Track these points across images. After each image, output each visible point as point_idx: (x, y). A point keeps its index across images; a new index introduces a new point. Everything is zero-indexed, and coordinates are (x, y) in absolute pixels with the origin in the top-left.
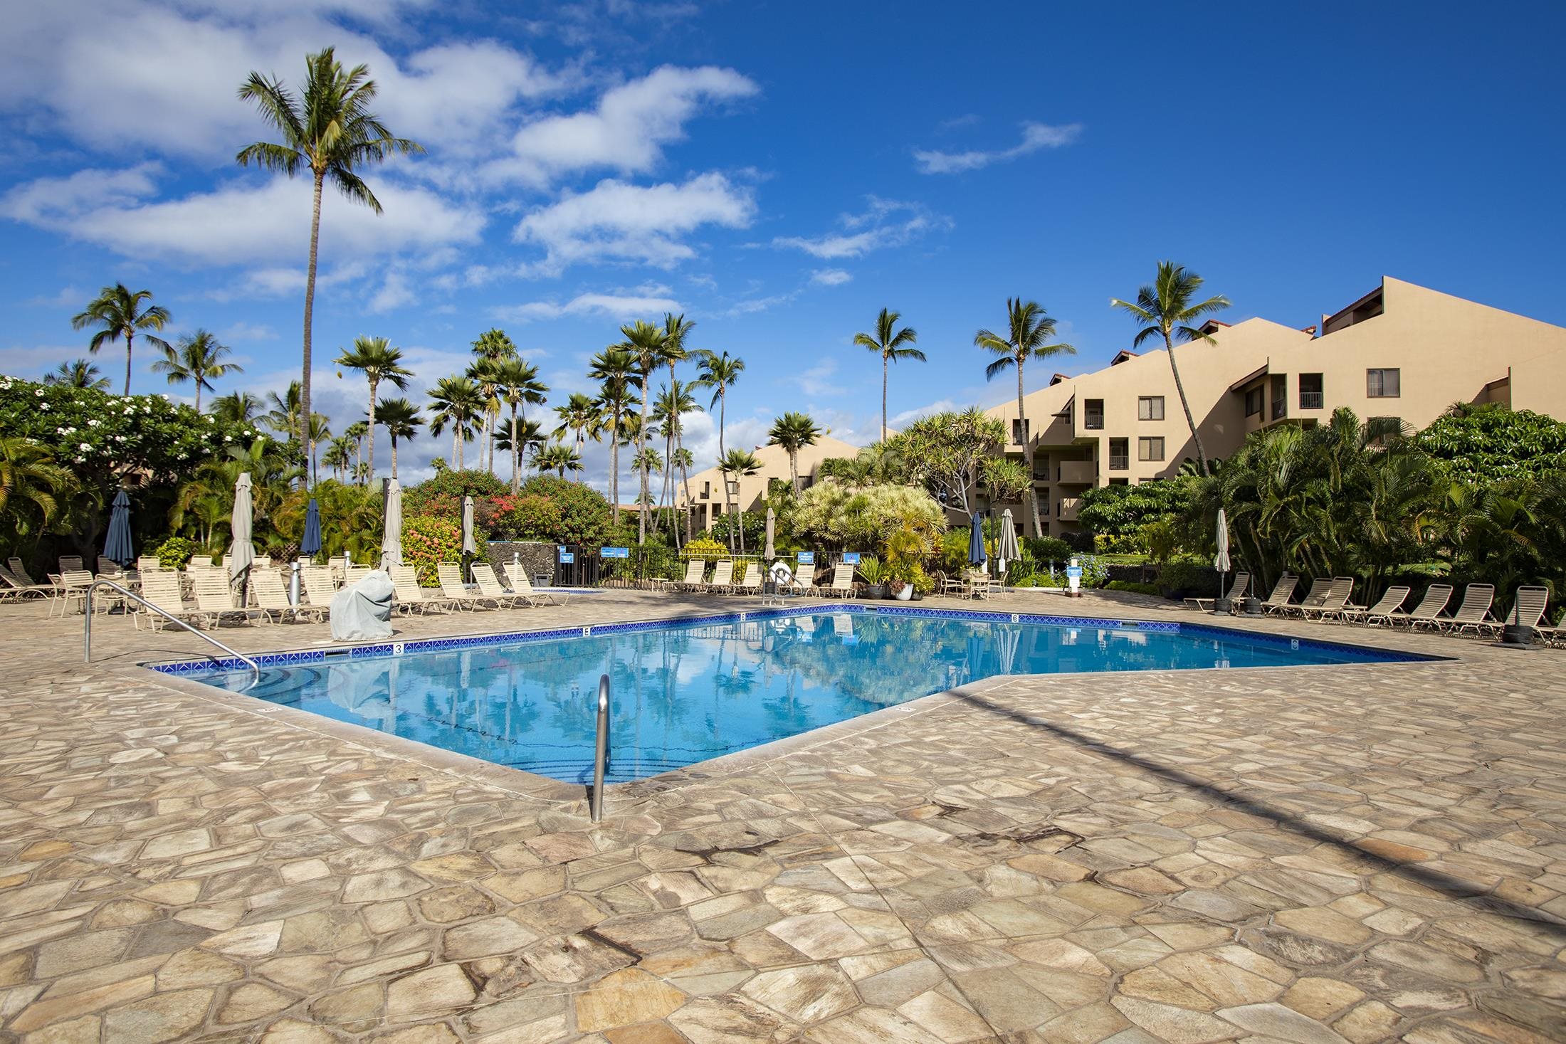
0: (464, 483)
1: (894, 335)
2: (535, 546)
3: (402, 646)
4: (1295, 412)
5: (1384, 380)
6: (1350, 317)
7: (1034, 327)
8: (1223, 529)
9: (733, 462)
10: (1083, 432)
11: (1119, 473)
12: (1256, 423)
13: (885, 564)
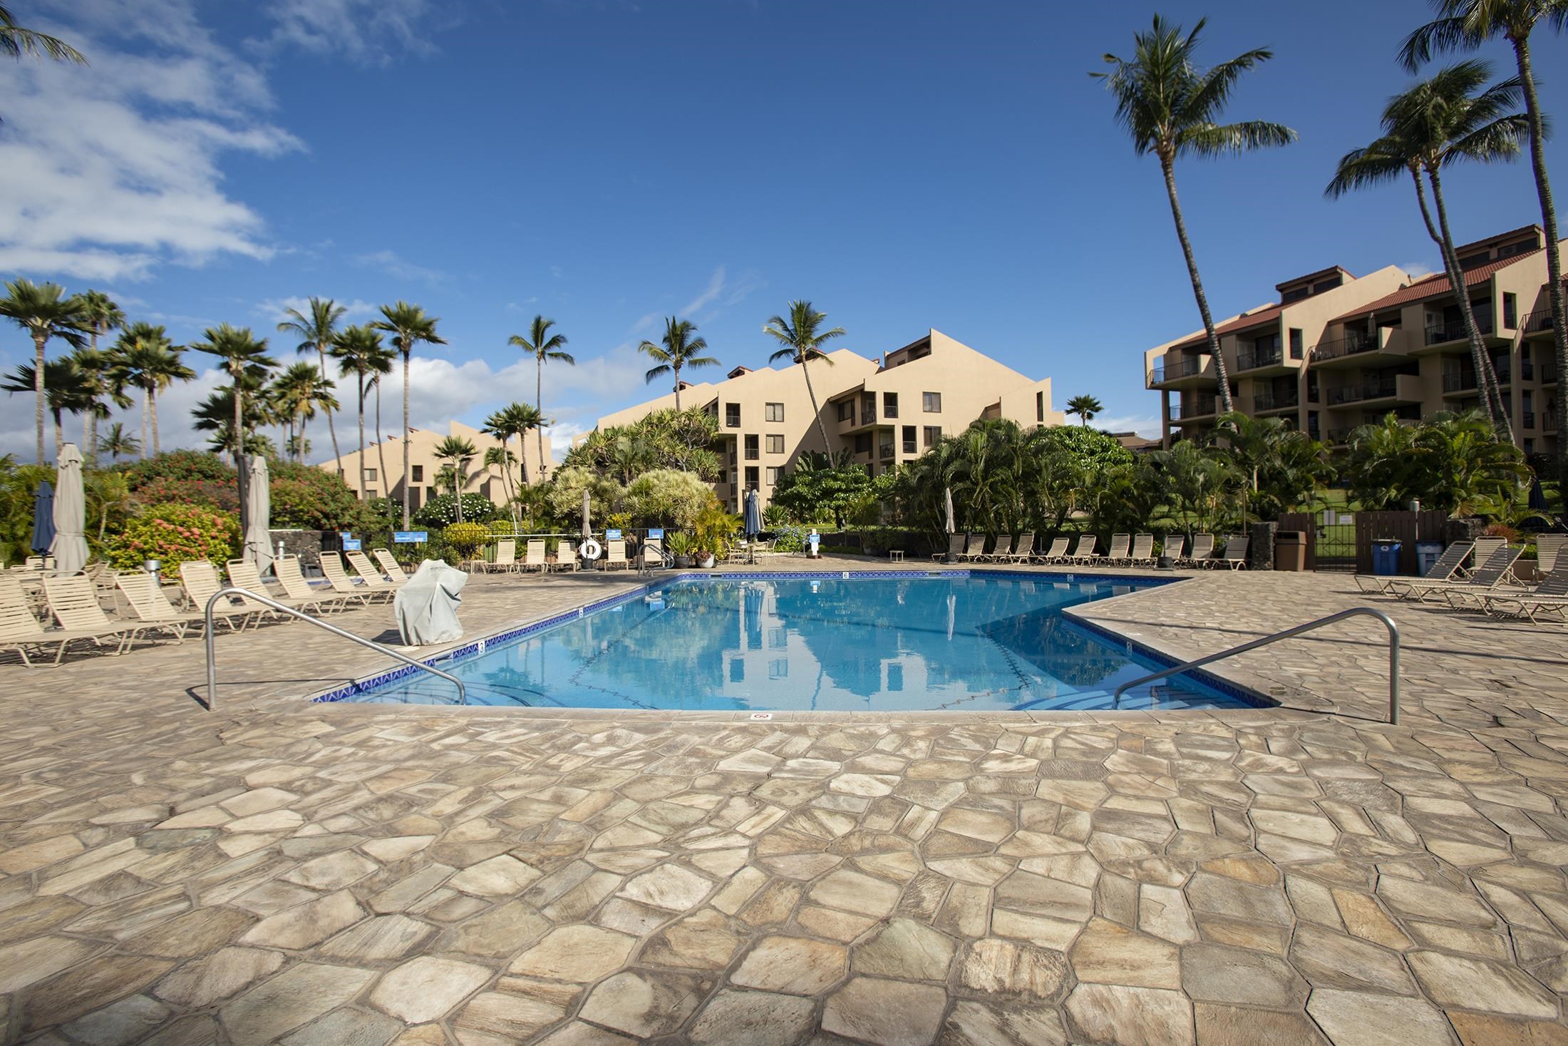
0: (185, 464)
1: (546, 340)
2: (295, 534)
3: (483, 643)
4: (881, 420)
5: (932, 400)
6: (905, 355)
7: (689, 342)
8: (950, 502)
9: (452, 448)
10: (725, 429)
11: (752, 463)
12: (847, 427)
13: (693, 538)
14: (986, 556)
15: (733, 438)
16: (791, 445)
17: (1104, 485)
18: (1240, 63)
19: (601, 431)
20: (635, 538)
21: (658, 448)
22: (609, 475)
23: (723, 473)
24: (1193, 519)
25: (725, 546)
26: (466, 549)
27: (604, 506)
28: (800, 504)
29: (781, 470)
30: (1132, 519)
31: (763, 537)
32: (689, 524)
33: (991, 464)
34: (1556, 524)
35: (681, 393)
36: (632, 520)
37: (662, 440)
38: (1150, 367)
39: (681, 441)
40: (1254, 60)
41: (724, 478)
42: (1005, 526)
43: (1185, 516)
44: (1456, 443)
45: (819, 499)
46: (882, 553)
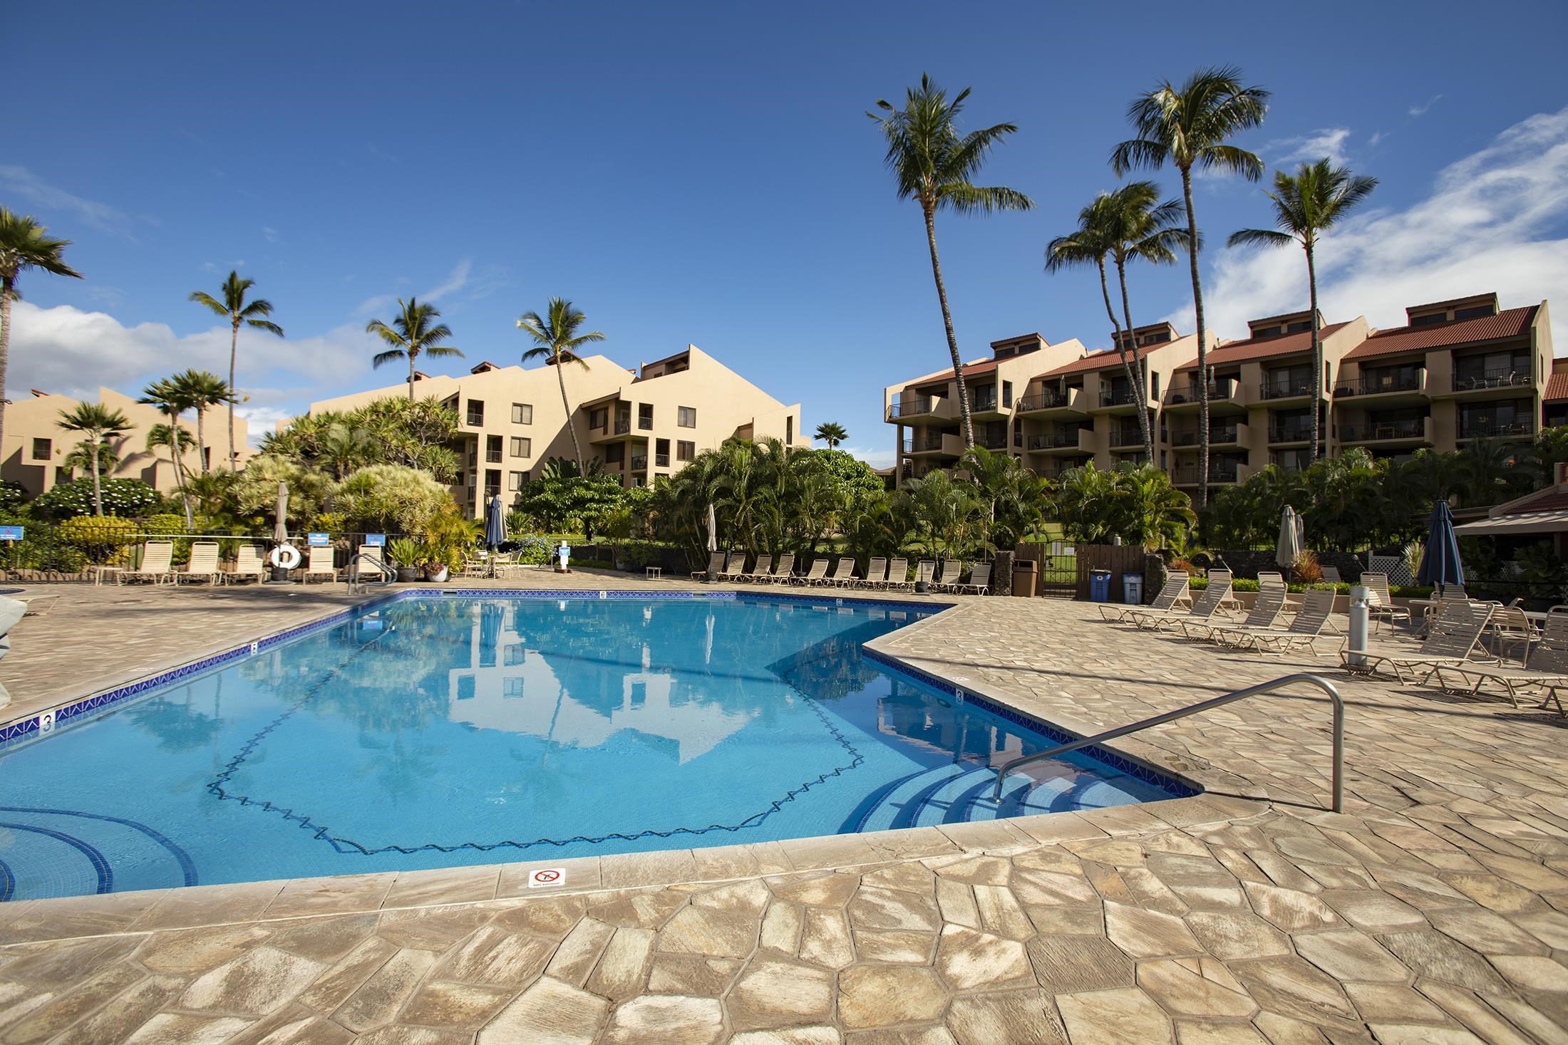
1: (245, 304)
3: (53, 714)
4: (635, 430)
5: (687, 416)
6: (663, 368)
7: (429, 328)
8: (713, 518)
9: (88, 419)
10: (465, 427)
11: (494, 466)
12: (598, 435)
13: (422, 546)
14: (747, 575)
15: (475, 437)
16: (538, 450)
17: (863, 509)
18: (994, 131)
19: (313, 417)
20: (348, 543)
21: (383, 440)
22: (317, 468)
23: (460, 475)
24: (940, 546)
25: (463, 557)
26: (99, 551)
27: (310, 505)
28: (548, 514)
29: (526, 475)
30: (887, 543)
31: (504, 548)
32: (418, 530)
33: (755, 482)
34: (1217, 560)
35: (416, 384)
36: (346, 522)
37: (389, 432)
38: (889, 403)
39: (413, 435)
40: (1003, 131)
41: (461, 482)
42: (765, 545)
43: (934, 542)
44: (1146, 488)
45: (569, 508)
46: (637, 568)
